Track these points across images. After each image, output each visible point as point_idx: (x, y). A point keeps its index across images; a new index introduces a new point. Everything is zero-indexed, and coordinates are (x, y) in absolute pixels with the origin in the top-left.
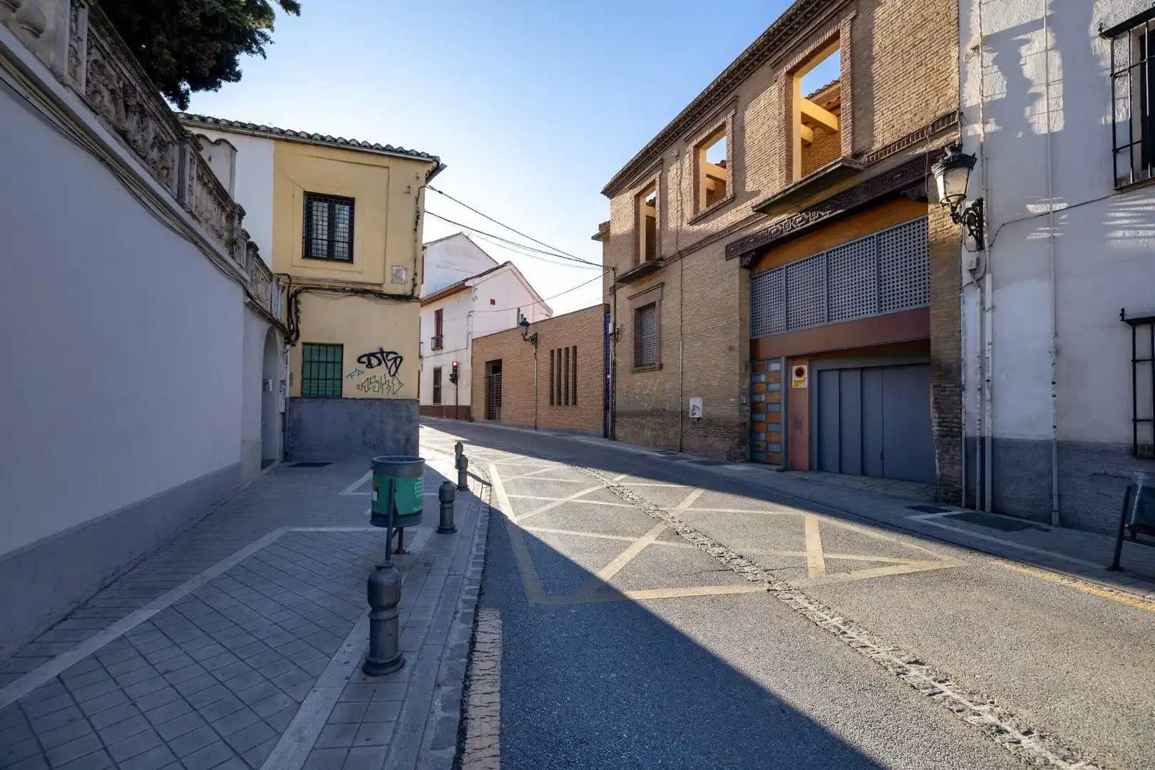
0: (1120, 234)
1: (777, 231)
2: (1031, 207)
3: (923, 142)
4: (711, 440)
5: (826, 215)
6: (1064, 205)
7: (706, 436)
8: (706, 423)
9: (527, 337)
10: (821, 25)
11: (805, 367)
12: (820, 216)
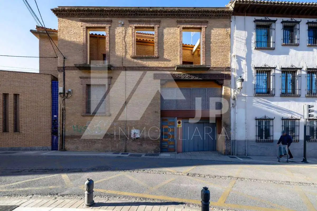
0: (254, 103)
1: (179, 77)
2: (242, 94)
3: (223, 71)
4: (144, 146)
5: (197, 78)
6: (247, 96)
7: (142, 145)
8: (142, 140)
10: (196, 22)
11: (181, 121)
12: (195, 78)
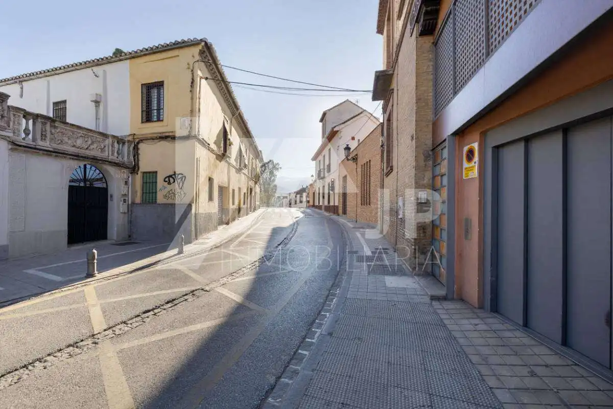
9: (350, 158)
11: (476, 146)
